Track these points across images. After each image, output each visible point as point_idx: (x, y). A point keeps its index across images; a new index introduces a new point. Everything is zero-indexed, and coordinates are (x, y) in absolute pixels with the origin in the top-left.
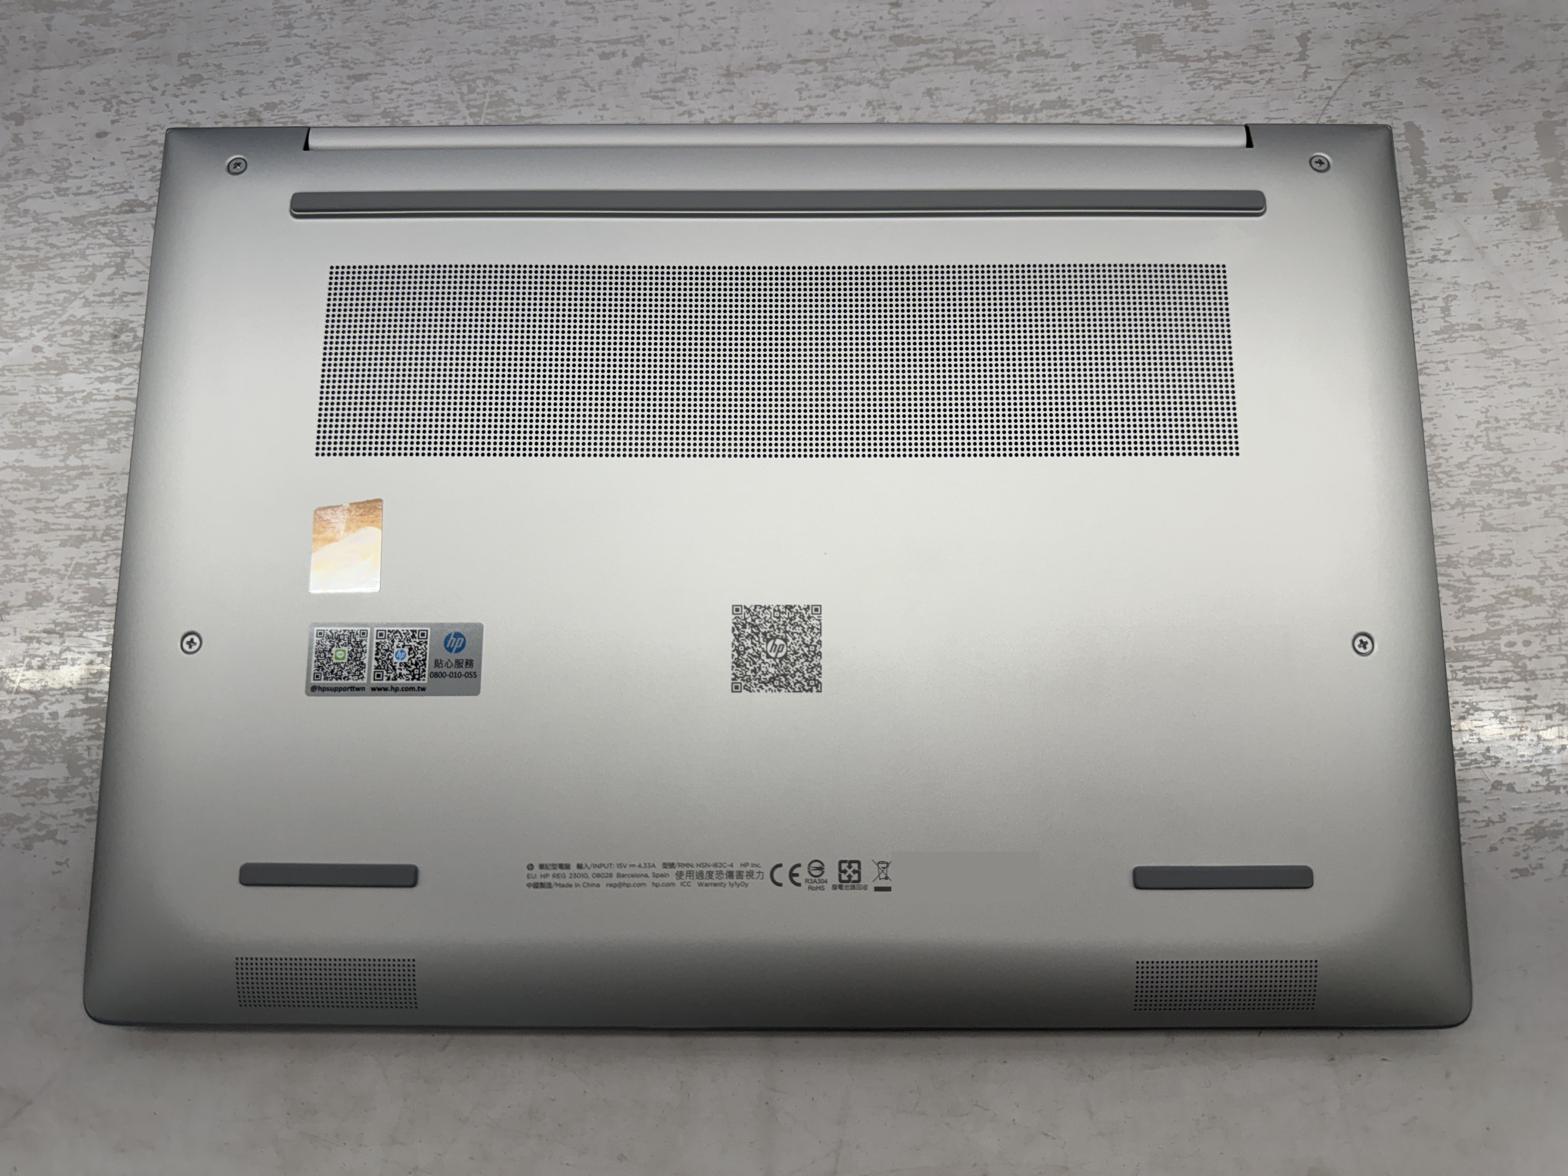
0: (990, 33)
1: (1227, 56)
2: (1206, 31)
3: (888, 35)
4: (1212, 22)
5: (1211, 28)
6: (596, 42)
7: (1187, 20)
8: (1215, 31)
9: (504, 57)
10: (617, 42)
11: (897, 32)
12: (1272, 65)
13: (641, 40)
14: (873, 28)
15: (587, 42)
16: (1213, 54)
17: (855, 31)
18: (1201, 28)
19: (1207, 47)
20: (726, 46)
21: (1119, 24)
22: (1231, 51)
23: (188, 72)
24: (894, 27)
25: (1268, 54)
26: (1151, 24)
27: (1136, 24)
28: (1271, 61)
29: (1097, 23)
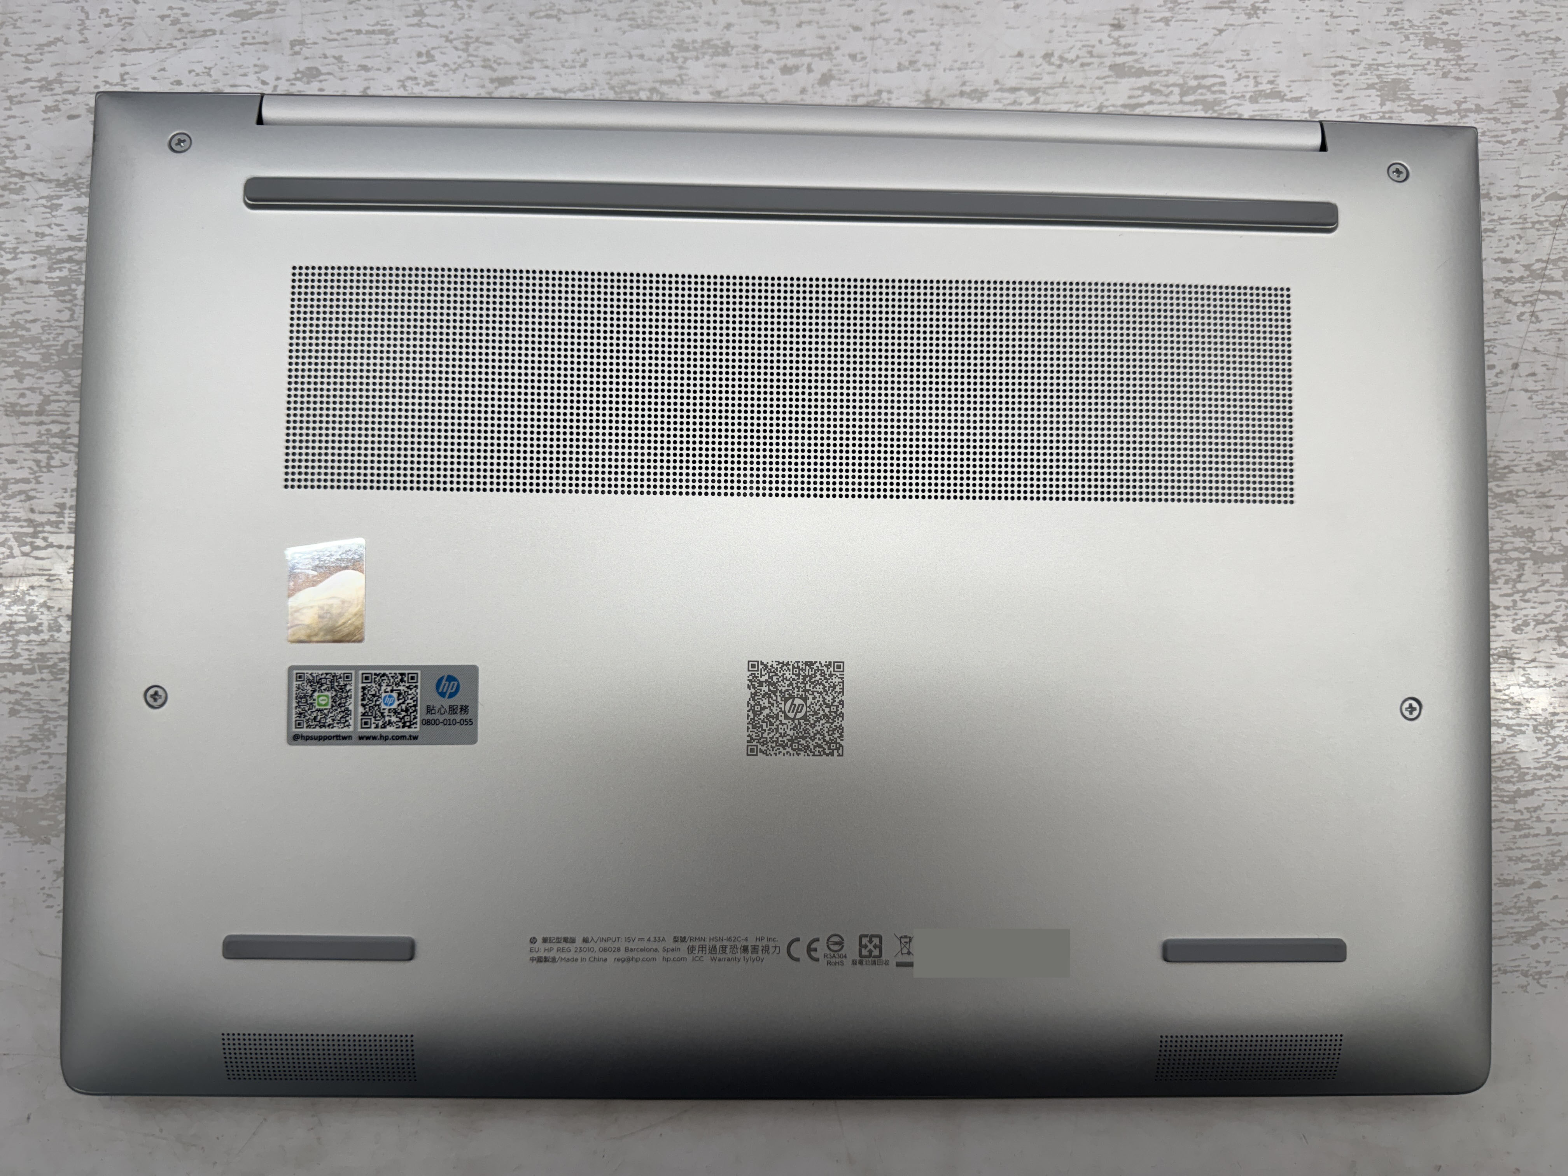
0: (1221, 66)
1: (1478, 109)
2: (1458, 79)
3: (1108, 62)
4: (1464, 68)
5: (1463, 75)
6: (778, 53)
7: (1437, 65)
8: (1467, 79)
9: (670, 64)
10: (801, 53)
11: (1120, 60)
12: (1526, 123)
13: (828, 53)
14: (1091, 54)
15: (766, 51)
16: (1464, 106)
17: (1071, 56)
18: (1451, 75)
19: (1459, 98)
20: (926, 65)
21: (1363, 65)
22: (1484, 103)
23: (303, 65)
24: (1115, 54)
25: (1523, 110)
26: (1398, 67)
27: (1383, 65)
28: (1526, 118)
29: (1339, 62)
